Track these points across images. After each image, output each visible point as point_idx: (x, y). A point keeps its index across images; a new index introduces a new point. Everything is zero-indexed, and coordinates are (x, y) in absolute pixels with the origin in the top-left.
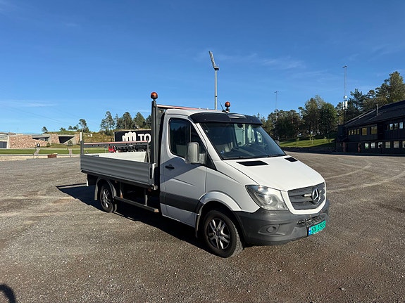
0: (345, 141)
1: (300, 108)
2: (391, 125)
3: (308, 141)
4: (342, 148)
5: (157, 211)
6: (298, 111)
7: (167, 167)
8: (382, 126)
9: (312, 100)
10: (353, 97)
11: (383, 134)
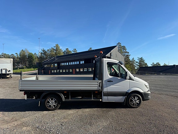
0: (43, 69)
1: (16, 54)
2: (62, 64)
3: (23, 69)
4: (42, 73)
5: (101, 100)
6: (15, 55)
7: (108, 81)
8: (59, 64)
9: (23, 50)
10: (42, 51)
11: (59, 67)
